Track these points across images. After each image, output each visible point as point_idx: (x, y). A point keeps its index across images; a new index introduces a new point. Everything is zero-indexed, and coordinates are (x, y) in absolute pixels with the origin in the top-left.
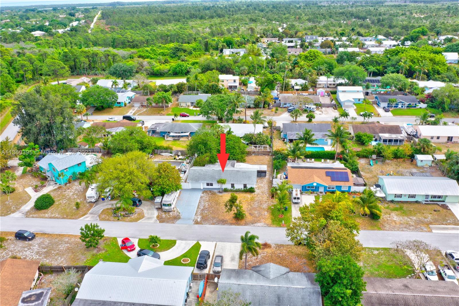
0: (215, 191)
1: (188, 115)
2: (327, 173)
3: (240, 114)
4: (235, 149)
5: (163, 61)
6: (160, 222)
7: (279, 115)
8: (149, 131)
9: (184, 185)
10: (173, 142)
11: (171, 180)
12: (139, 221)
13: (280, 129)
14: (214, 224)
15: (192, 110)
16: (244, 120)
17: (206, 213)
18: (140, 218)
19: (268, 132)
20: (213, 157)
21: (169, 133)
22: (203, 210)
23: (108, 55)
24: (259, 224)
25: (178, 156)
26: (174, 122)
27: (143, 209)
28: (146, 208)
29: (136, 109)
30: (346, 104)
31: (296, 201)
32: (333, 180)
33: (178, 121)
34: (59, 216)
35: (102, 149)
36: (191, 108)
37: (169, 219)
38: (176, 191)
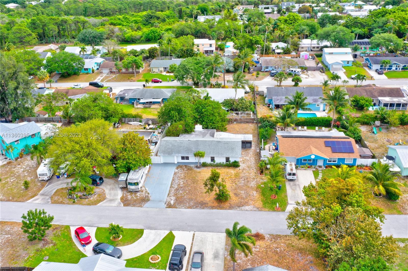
0: (192, 166)
1: (161, 80)
2: (325, 142)
3: (218, 78)
4: (215, 116)
5: (136, 29)
6: (125, 205)
7: (260, 80)
8: (117, 98)
9: (154, 159)
10: (143, 110)
11: (138, 153)
12: (99, 205)
13: (264, 94)
14: (190, 207)
15: (166, 76)
16: (223, 85)
17: (181, 194)
18: (100, 200)
19: (250, 97)
20: (189, 125)
21: (139, 99)
22: (177, 190)
23: (78, 22)
24: (247, 208)
25: (149, 125)
26: (145, 88)
27: (105, 189)
28: (109, 187)
29: (104, 75)
30: (334, 66)
31: (291, 177)
32: (334, 151)
33: (149, 87)
34: (4, 198)
35: (62, 118)
36: (164, 73)
37: (135, 201)
38: (145, 166)
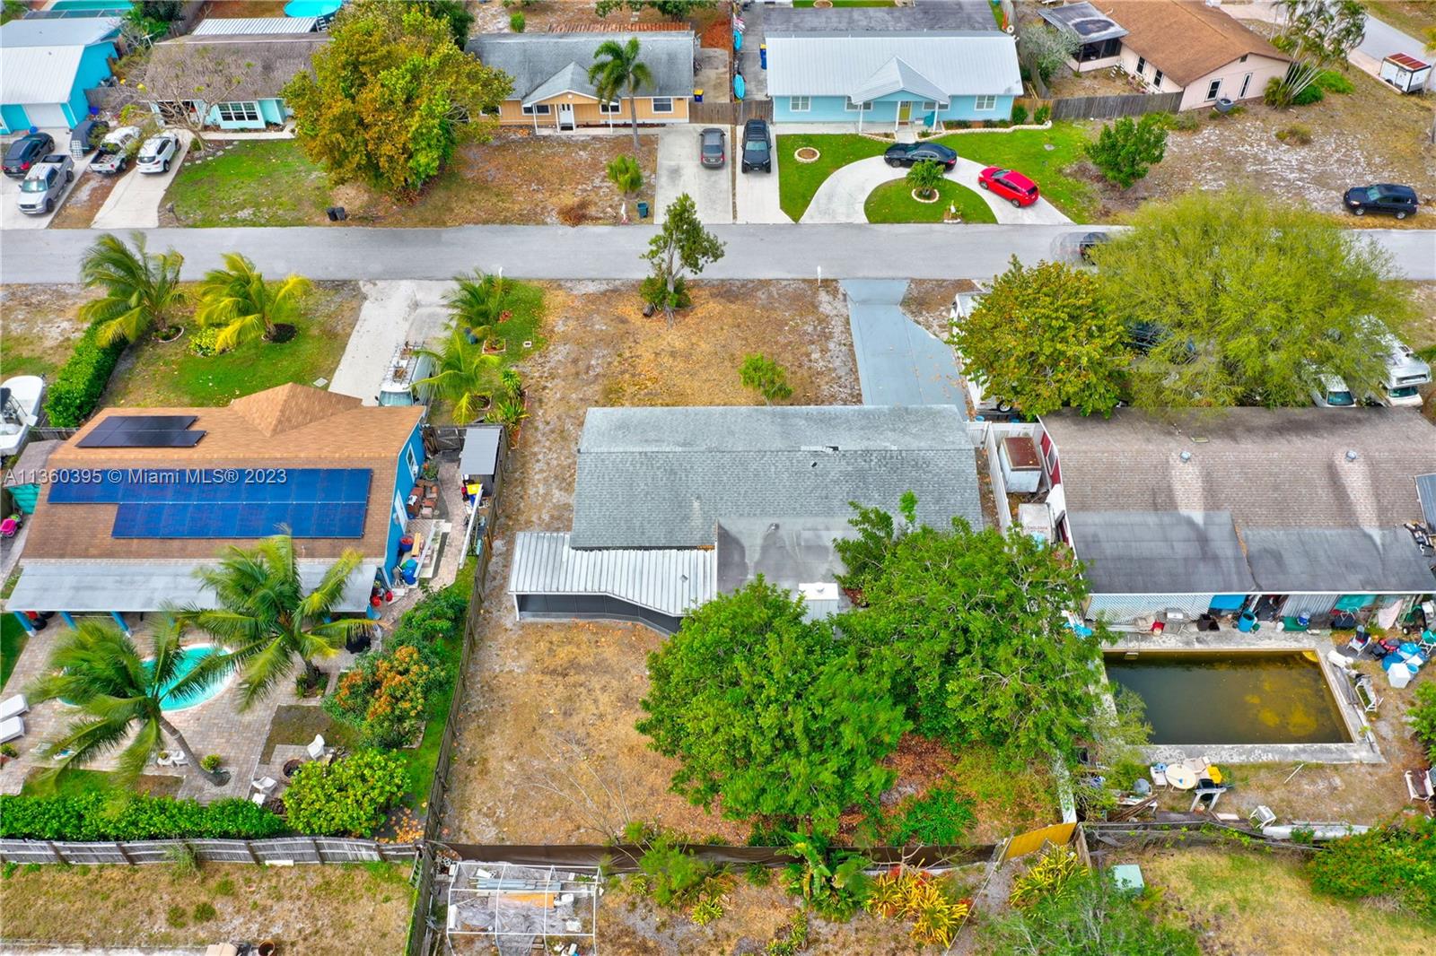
24: (592, 288)
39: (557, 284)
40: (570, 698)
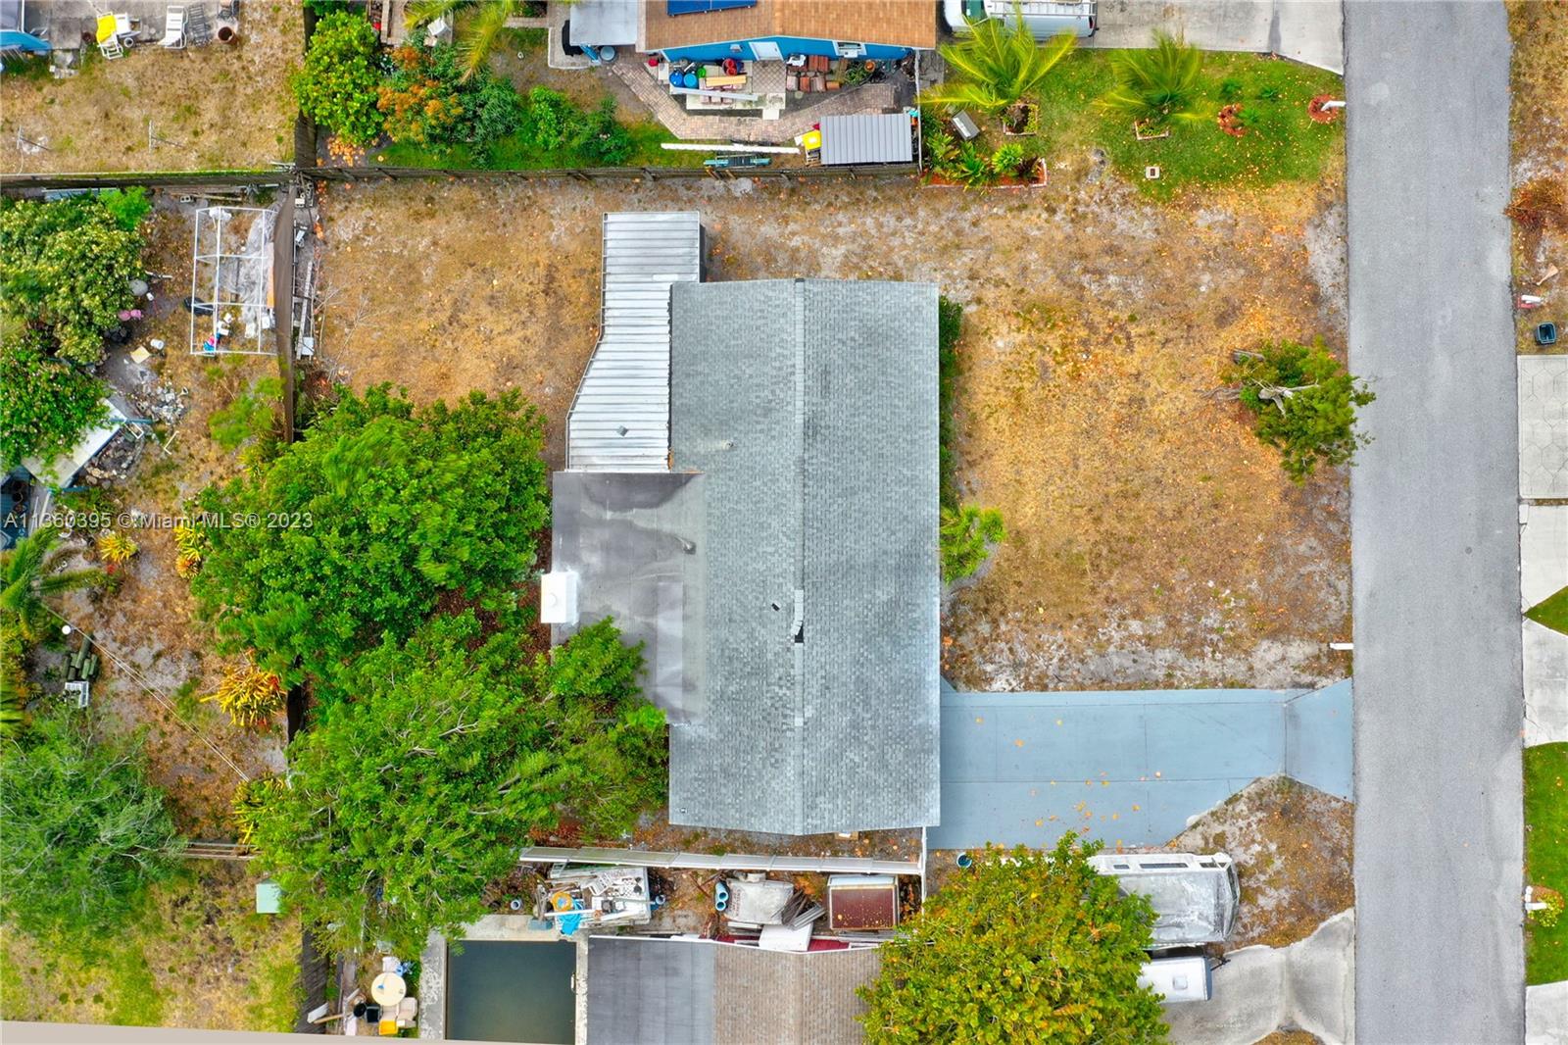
39: (1334, 201)
40: (513, 300)
